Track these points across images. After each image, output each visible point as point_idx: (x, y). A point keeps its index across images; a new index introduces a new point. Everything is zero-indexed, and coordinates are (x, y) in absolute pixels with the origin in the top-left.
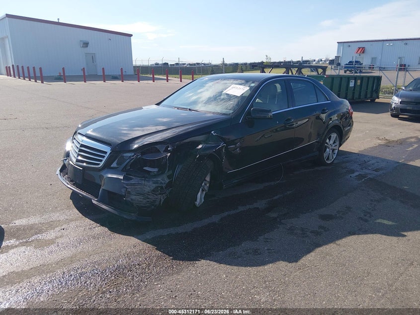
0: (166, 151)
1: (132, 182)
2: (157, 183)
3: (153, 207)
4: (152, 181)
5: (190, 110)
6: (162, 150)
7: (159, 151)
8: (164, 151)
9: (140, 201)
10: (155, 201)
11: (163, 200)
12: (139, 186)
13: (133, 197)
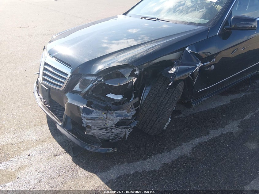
0: (132, 75)
1: (92, 115)
2: (122, 116)
3: (117, 139)
4: (116, 113)
5: (158, 19)
6: (127, 75)
7: (123, 76)
8: (130, 76)
9: (103, 135)
10: (119, 134)
11: (128, 133)
12: (100, 121)
13: (95, 132)
